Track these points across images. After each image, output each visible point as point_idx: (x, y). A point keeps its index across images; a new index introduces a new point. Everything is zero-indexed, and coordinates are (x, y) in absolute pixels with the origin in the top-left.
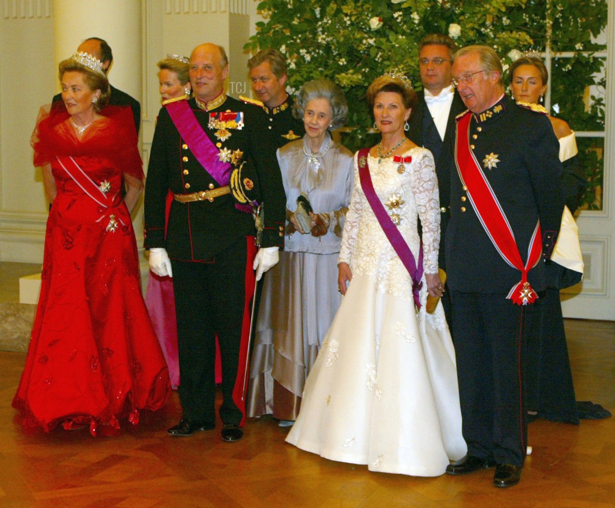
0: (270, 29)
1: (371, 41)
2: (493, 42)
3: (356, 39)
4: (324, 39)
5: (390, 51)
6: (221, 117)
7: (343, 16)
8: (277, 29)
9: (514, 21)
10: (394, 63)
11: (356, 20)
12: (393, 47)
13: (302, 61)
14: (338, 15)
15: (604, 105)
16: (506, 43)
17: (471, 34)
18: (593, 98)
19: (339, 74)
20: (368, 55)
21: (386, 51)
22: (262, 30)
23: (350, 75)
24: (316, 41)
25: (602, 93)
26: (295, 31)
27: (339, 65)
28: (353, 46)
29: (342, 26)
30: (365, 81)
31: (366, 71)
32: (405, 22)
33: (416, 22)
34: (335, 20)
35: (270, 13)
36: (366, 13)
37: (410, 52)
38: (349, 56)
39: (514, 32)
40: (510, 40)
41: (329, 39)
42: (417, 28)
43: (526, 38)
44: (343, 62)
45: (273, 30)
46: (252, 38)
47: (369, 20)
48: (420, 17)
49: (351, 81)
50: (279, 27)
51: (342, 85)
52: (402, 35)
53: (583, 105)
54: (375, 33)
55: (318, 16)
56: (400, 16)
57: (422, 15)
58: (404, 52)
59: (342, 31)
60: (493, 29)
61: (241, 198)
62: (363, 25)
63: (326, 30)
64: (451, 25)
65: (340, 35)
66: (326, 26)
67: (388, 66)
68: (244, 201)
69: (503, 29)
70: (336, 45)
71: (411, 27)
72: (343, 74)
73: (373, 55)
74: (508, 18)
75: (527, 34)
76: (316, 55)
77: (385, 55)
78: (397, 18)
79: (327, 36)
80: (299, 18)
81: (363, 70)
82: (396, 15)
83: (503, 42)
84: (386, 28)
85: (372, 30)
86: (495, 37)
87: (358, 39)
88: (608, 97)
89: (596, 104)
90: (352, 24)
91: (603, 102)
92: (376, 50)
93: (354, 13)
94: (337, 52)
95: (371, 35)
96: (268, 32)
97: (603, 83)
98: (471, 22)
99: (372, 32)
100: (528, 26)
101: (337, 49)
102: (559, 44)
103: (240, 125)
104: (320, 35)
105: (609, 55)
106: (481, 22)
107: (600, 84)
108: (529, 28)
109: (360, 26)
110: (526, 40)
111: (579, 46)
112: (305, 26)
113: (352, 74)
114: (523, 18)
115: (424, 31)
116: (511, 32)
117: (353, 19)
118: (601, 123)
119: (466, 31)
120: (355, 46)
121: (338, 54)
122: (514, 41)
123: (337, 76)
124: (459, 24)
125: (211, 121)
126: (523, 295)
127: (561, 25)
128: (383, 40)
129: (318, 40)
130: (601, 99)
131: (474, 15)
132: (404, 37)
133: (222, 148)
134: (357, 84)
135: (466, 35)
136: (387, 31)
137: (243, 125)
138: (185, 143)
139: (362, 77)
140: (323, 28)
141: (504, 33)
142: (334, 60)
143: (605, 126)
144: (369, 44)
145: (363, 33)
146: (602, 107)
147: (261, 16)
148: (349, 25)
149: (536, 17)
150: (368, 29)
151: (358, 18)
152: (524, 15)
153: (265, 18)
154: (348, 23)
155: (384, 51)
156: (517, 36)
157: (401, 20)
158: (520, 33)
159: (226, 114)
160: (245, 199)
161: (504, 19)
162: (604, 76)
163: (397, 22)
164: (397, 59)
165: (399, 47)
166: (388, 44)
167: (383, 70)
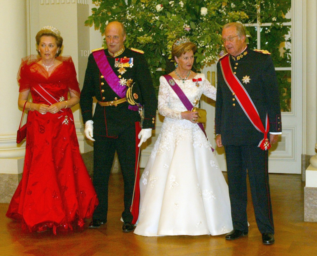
0: (100, 13)
1: (157, 18)
2: (226, 17)
3: (148, 17)
4: (130, 17)
5: (167, 23)
6: (121, 61)
7: (141, 4)
8: (104, 12)
9: (238, 6)
10: (170, 30)
11: (148, 6)
12: (169, 20)
14: (138, 4)
15: (291, 53)
16: (234, 18)
17: (214, 13)
18: (284, 49)
19: (139, 37)
20: (155, 25)
21: (165, 23)
22: (95, 13)
23: (145, 37)
24: (125, 18)
25: (290, 46)
26: (113, 13)
27: (139, 32)
28: (147, 21)
29: (140, 9)
30: (154, 40)
31: (154, 35)
32: (176, 7)
33: (182, 6)
34: (136, 6)
35: (100, 3)
36: (154, 2)
37: (179, 24)
38: (145, 27)
39: (238, 12)
40: (236, 16)
41: (133, 17)
42: (183, 10)
43: (244, 15)
44: (141, 30)
45: (101, 13)
46: (90, 17)
47: (155, 6)
48: (184, 4)
49: (146, 41)
50: (105, 11)
51: (141, 43)
52: (174, 14)
53: (279, 53)
54: (159, 13)
55: (127, 4)
56: (173, 3)
57: (186, 3)
58: (175, 24)
59: (140, 12)
60: (226, 10)
61: (132, 103)
62: (152, 9)
63: (131, 12)
64: (202, 8)
65: (139, 14)
66: (131, 10)
67: (167, 32)
68: (134, 104)
69: (232, 10)
70: (137, 20)
71: (180, 10)
72: (142, 37)
73: (158, 26)
74: (234, 4)
75: (245, 13)
76: (126, 26)
77: (165, 25)
78: (171, 5)
79: (132, 15)
80: (116, 6)
81: (153, 34)
82: (170, 3)
83: (232, 17)
84: (165, 10)
85: (157, 12)
86: (227, 15)
87: (149, 17)
88: (293, 49)
89: (286, 52)
90: (146, 8)
91: (290, 51)
92: (160, 23)
93: (147, 2)
94: (138, 24)
95: (157, 14)
96: (99, 14)
97: (290, 41)
98: (213, 6)
99: (158, 13)
100: (246, 8)
101: (138, 23)
102: (263, 18)
103: (131, 65)
104: (128, 15)
105: (292, 24)
106: (219, 6)
107: (288, 41)
108: (246, 9)
109: (151, 9)
110: (244, 16)
111: (274, 19)
112: (119, 10)
113: (146, 37)
114: (243, 4)
115: (187, 12)
116: (236, 11)
117: (147, 5)
118: (289, 62)
119: (211, 11)
120: (148, 21)
121: (138, 26)
122: (238, 16)
123: (138, 38)
124: (206, 7)
125: (116, 63)
126: (265, 145)
127: (264, 7)
128: (163, 17)
129: (127, 17)
130: (289, 50)
131: (215, 2)
132: (175, 15)
133: (122, 78)
134: (149, 42)
135: (210, 14)
136: (166, 12)
137: (133, 65)
138: (102, 75)
139: (152, 38)
140: (130, 11)
141: (232, 12)
142: (136, 28)
143: (291, 64)
144: (156, 19)
145: (152, 13)
146: (289, 54)
147: (94, 4)
148: (144, 9)
149: (250, 3)
150: (155, 11)
151: (149, 5)
152: (243, 2)
153: (97, 5)
154: (144, 7)
156: (239, 14)
157: (173, 5)
158: (241, 12)
159: (124, 59)
160: (135, 103)
161: (232, 4)
162: (290, 37)
163: (171, 7)
164: (172, 27)
165: (173, 21)
166: (166, 19)
167: (164, 34)
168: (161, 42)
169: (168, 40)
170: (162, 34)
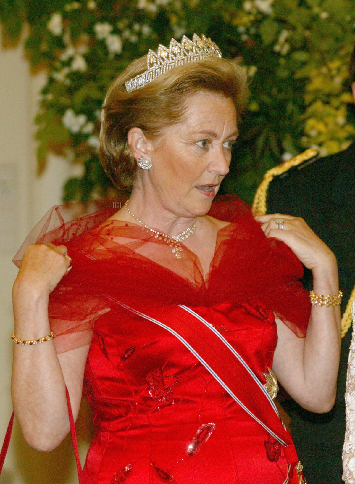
5: (308, 28)
10: (317, 56)
12: (315, 18)
13: (100, 52)
20: (257, 37)
21: (300, 29)
28: (220, 17)
67: (304, 64)
73: (267, 38)
76: (134, 39)
92: (276, 26)
120: (226, 17)
144: (260, 12)
155: (293, 29)
164: (325, 46)
165: (330, 19)
166: (303, 11)
167: (293, 74)
168: (281, 106)
169: (308, 98)
170: (283, 73)
